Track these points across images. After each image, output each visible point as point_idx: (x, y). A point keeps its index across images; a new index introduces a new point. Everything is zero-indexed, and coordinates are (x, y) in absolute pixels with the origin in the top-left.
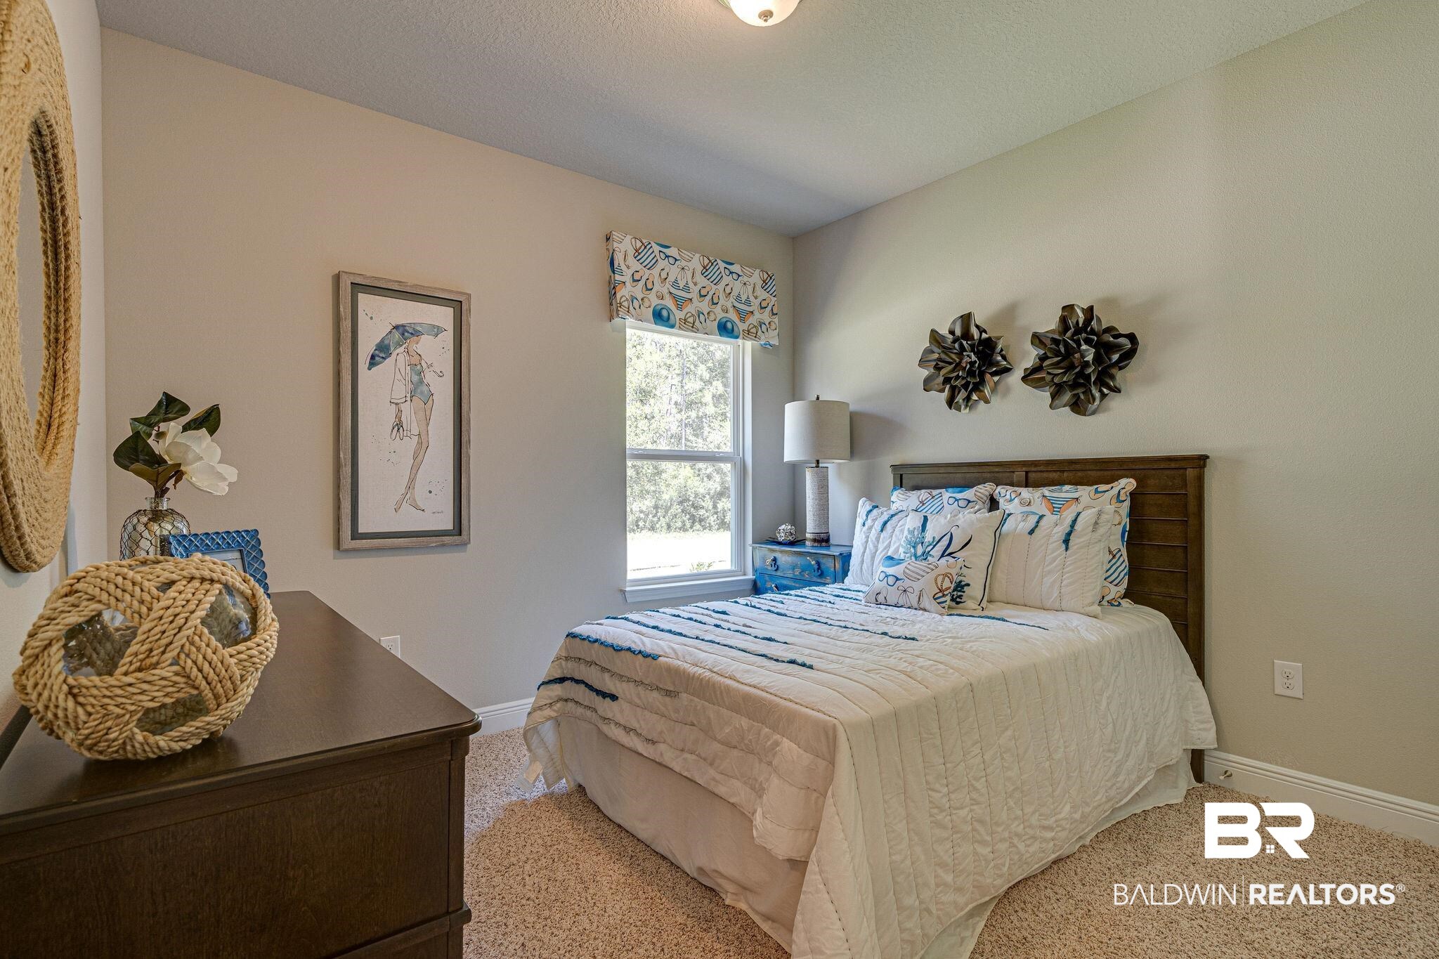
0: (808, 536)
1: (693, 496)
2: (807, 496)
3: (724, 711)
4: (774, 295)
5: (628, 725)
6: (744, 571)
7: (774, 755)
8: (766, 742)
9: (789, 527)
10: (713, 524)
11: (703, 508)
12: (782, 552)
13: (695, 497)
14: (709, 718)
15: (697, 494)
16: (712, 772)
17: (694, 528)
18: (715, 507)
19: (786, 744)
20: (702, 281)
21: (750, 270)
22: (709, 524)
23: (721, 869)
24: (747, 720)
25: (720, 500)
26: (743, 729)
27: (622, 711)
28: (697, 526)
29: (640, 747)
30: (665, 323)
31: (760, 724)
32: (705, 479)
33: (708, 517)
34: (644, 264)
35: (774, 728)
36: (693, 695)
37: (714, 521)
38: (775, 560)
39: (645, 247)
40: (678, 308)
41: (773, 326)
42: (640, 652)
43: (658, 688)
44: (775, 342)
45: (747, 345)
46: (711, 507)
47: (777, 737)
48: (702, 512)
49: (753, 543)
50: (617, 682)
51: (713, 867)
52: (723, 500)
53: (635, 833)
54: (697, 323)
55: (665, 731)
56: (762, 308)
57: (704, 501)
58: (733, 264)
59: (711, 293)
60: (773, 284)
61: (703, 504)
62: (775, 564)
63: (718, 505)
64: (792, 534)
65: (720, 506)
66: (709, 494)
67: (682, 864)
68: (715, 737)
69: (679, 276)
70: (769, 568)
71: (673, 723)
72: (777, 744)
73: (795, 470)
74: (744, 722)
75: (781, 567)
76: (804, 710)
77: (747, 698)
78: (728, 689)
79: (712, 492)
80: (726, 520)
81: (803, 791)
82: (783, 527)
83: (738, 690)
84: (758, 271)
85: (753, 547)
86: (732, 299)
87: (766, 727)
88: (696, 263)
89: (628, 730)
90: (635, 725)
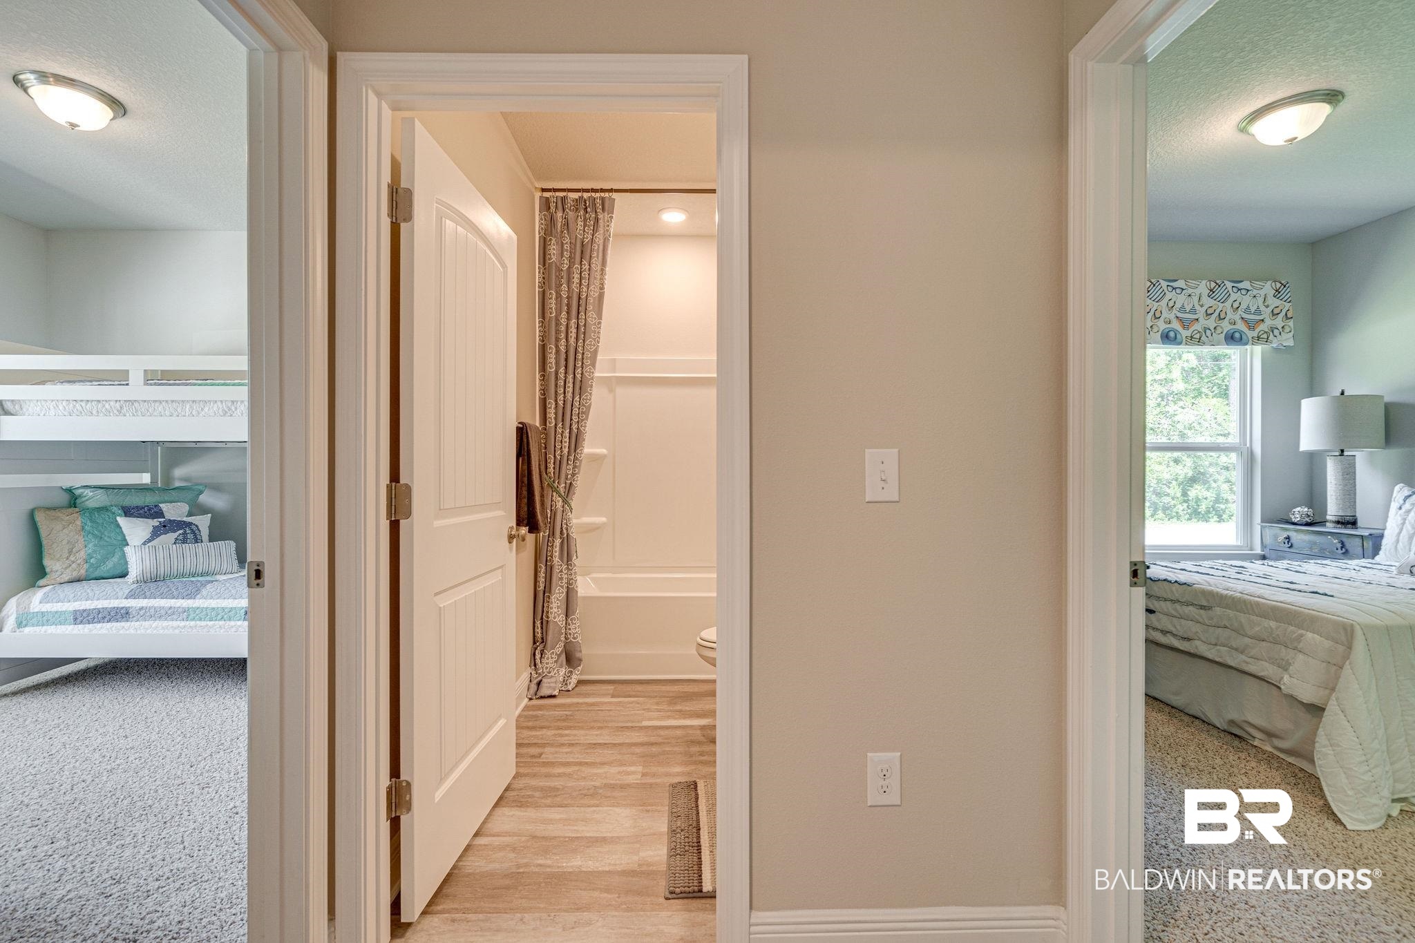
0: (1328, 518)
1: (1155, 482)
2: (1329, 481)
3: (1254, 618)
4: (1288, 301)
5: (1165, 629)
6: (1251, 548)
7: (1300, 642)
8: (1292, 635)
9: (1306, 509)
10: (1181, 513)
11: (1168, 495)
12: (1297, 531)
13: (1158, 483)
14: (1241, 622)
15: (1160, 480)
16: (1243, 657)
17: (1157, 517)
18: (1185, 494)
19: (1310, 635)
20: (1208, 302)
21: (1260, 283)
22: (1177, 513)
23: (1250, 719)
24: (1274, 623)
25: (1192, 487)
26: (1271, 628)
27: (1159, 620)
28: (1160, 514)
29: (1176, 643)
30: (1172, 343)
31: (1287, 625)
32: (1172, 464)
33: (1175, 506)
34: (1153, 299)
35: (1299, 627)
36: (1225, 608)
37: (1183, 510)
38: (1288, 538)
39: (1154, 285)
40: (1184, 328)
41: (1287, 329)
42: (1176, 582)
43: (1192, 604)
44: (1291, 343)
45: (1258, 349)
46: (1179, 495)
47: (1301, 631)
48: (1166, 500)
49: (1262, 522)
50: (1154, 601)
51: (1243, 719)
52: (1196, 486)
53: (1169, 703)
54: (1204, 338)
55: (1199, 631)
56: (1273, 315)
57: (1169, 487)
58: (1242, 281)
59: (1217, 312)
60: (1288, 291)
61: (1168, 491)
62: (1288, 542)
63: (1189, 493)
64: (1309, 516)
65: (1192, 494)
66: (1176, 480)
67: (1214, 722)
68: (1247, 634)
69: (1186, 301)
70: (1282, 545)
71: (1206, 627)
72: (1302, 636)
73: (1313, 461)
74: (1273, 624)
75: (1294, 545)
76: (1324, 615)
77: (1274, 609)
78: (1258, 604)
79: (1181, 477)
80: (1200, 510)
81: (1325, 664)
82: (1299, 509)
83: (1263, 604)
84: (1269, 283)
85: (1262, 526)
86: (1240, 312)
87: (1292, 626)
88: (1203, 288)
89: (1164, 632)
90: (1171, 628)
